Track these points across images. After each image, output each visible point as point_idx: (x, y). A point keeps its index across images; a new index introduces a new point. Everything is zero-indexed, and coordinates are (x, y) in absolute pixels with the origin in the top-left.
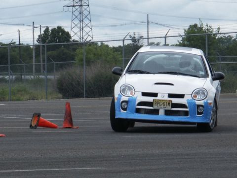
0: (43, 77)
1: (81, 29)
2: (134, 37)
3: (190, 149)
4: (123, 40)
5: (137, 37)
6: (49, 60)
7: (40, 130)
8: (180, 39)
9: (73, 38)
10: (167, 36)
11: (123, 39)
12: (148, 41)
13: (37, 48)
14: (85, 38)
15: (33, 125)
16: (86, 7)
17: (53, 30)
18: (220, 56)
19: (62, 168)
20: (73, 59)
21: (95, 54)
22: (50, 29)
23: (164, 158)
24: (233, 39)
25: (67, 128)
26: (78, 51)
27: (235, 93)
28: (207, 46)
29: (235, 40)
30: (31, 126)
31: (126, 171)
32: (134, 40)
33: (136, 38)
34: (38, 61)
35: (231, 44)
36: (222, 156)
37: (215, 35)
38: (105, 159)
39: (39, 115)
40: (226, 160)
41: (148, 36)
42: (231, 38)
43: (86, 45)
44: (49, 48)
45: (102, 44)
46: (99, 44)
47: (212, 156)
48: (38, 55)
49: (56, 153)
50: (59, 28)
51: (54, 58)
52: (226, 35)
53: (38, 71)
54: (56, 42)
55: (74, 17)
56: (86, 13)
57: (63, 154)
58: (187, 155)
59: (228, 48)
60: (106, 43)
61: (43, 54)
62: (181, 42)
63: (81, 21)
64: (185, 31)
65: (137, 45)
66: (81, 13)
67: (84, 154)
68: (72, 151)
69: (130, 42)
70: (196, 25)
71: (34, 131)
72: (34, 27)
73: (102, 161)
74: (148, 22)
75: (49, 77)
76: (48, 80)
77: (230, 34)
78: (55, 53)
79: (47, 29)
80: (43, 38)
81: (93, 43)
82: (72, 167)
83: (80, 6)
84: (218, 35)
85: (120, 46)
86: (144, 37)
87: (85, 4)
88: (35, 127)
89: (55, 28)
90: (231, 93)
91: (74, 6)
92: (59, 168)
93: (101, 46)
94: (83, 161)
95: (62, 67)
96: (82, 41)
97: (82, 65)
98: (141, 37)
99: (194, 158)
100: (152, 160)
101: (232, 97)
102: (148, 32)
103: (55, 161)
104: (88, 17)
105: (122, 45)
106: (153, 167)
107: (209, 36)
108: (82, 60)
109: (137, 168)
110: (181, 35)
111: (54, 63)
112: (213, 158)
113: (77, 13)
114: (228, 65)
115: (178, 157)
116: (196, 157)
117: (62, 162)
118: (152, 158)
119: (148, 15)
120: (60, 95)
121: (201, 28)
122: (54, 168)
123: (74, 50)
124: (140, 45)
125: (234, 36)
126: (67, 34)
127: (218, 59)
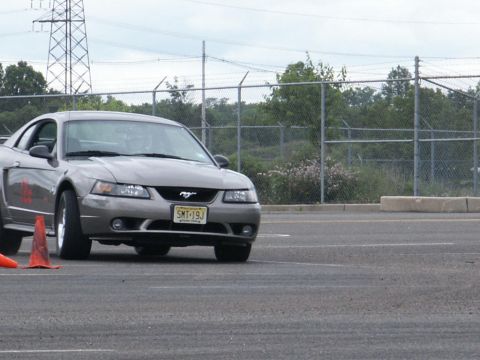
1: (68, 69)
2: (176, 87)
3: (286, 315)
4: (154, 92)
5: (181, 86)
6: (2, 131)
8: (268, 92)
9: (50, 87)
10: (243, 84)
11: (152, 89)
12: (204, 95)
14: (75, 86)
16: (78, 24)
17: (11, 69)
18: (349, 128)
19: (26, 348)
22: (5, 66)
23: (235, 331)
24: (375, 94)
25: (36, 267)
27: (379, 202)
28: (322, 108)
29: (378, 96)
32: (175, 92)
33: (179, 88)
35: (371, 103)
36: (350, 330)
37: (336, 84)
38: (115, 332)
40: (360, 339)
41: (204, 84)
42: (372, 91)
43: (77, 101)
44: (3, 106)
45: (110, 98)
46: (104, 99)
47: (330, 330)
49: (14, 317)
50: (22, 65)
52: (362, 87)
54: (16, 94)
55: (54, 43)
56: (77, 35)
57: (27, 321)
58: (283, 326)
59: (364, 112)
60: (118, 98)
62: (271, 98)
63: (68, 52)
64: (278, 76)
65: (180, 102)
66: (69, 35)
67: (72, 322)
68: (48, 313)
69: (168, 96)
70: (300, 65)
73: (107, 335)
74: (204, 56)
77: (369, 85)
78: (14, 115)
81: (92, 96)
82: (48, 347)
83: (66, 21)
84: (344, 85)
85: (146, 104)
86: (196, 87)
87: (77, 18)
89: (14, 66)
90: (371, 202)
91: (53, 21)
92: (19, 348)
93: (108, 102)
94: (70, 335)
96: (68, 92)
98: (190, 88)
99: (295, 333)
100: (211, 334)
101: (372, 210)
102: (204, 75)
103: (11, 334)
104: (83, 43)
105: (151, 102)
106: (212, 350)
107: (327, 86)
109: (180, 351)
110: (271, 83)
112: (333, 333)
113: (60, 36)
114: (364, 145)
115: (263, 331)
116: (301, 330)
117: (26, 336)
118: (210, 332)
119: (204, 42)
121: (309, 71)
122: (9, 349)
124: (185, 101)
125: (378, 88)
126: (39, 77)
127: (345, 134)
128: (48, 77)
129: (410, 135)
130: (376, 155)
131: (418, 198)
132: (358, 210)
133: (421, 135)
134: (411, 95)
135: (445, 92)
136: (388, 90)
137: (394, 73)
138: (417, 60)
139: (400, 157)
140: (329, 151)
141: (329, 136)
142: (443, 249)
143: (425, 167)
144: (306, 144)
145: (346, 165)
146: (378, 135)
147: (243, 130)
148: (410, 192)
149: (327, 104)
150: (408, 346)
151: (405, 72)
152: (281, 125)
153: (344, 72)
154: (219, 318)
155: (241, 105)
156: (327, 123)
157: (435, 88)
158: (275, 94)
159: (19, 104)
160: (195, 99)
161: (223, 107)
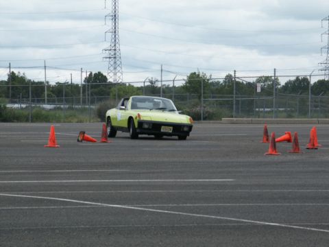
0: (87, 106)
1: (115, 74)
2: (152, 80)
3: (189, 158)
4: (144, 82)
5: (154, 80)
6: (92, 95)
7: (84, 143)
8: (184, 82)
9: (109, 80)
10: (175, 80)
12: (161, 83)
13: (84, 86)
14: (117, 80)
15: (80, 139)
16: (118, 59)
17: (95, 74)
18: (211, 95)
19: (99, 170)
20: (109, 95)
21: (124, 92)
22: (93, 73)
23: (171, 164)
24: (220, 83)
25: (103, 142)
26: (112, 89)
27: (221, 120)
28: (202, 88)
29: (222, 84)
30: (78, 140)
31: (143, 173)
32: (151, 82)
34: (84, 95)
35: (219, 87)
36: (211, 164)
37: (208, 80)
38: (130, 164)
39: (84, 133)
41: (161, 79)
43: (118, 85)
44: (92, 87)
45: (129, 84)
46: (127, 85)
47: (204, 164)
48: (84, 91)
50: (99, 73)
51: (96, 94)
52: (216, 81)
53: (84, 102)
55: (110, 65)
56: (118, 63)
57: (100, 160)
58: (187, 162)
59: (217, 89)
60: (132, 84)
61: (88, 91)
63: (115, 68)
64: (188, 77)
65: (153, 86)
66: (115, 63)
67: (115, 161)
69: (149, 84)
70: (195, 73)
71: (80, 144)
72: (82, 72)
73: (127, 165)
74: (162, 70)
75: (91, 107)
76: (91, 109)
77: (219, 80)
78: (96, 90)
79: (91, 74)
80: (88, 80)
81: (123, 83)
82: (106, 169)
83: (114, 58)
84: (210, 80)
86: (159, 80)
87: (118, 57)
88: (81, 141)
89: (97, 73)
90: (219, 120)
91: (110, 58)
92: (97, 169)
93: (129, 86)
94: (114, 165)
95: (100, 100)
96: (115, 82)
97: (115, 99)
98: (157, 81)
101: (219, 123)
103: (94, 164)
104: (120, 65)
105: (143, 85)
106: (163, 170)
107: (204, 80)
108: (115, 95)
109: (152, 171)
110: (185, 79)
111: (95, 97)
113: (112, 63)
114: (217, 101)
115: (180, 164)
116: (194, 164)
117: (99, 165)
118: (163, 164)
120: (99, 120)
121: (199, 75)
122: (93, 170)
123: (110, 88)
124: (155, 86)
125: (221, 81)
126: (105, 77)
127: (210, 97)
128: (108, 77)
129: (232, 97)
130: (221, 104)
131: (235, 119)
132: (214, 123)
133: (236, 97)
134: (233, 84)
135: (245, 83)
136: (225, 82)
137: (227, 76)
138: (235, 71)
139: (229, 105)
140: (204, 103)
141: (205, 98)
142: (242, 136)
143: (237, 109)
144: (197, 100)
145: (210, 108)
146: (221, 97)
147: (175, 96)
148: (232, 117)
149: (204, 87)
150: (230, 169)
151: (231, 76)
152: (188, 94)
153: (211, 76)
154: (166, 160)
155: (174, 87)
156: (204, 93)
157: (241, 81)
158: (186, 83)
159: (99, 86)
160: (159, 85)
161: (168, 88)
